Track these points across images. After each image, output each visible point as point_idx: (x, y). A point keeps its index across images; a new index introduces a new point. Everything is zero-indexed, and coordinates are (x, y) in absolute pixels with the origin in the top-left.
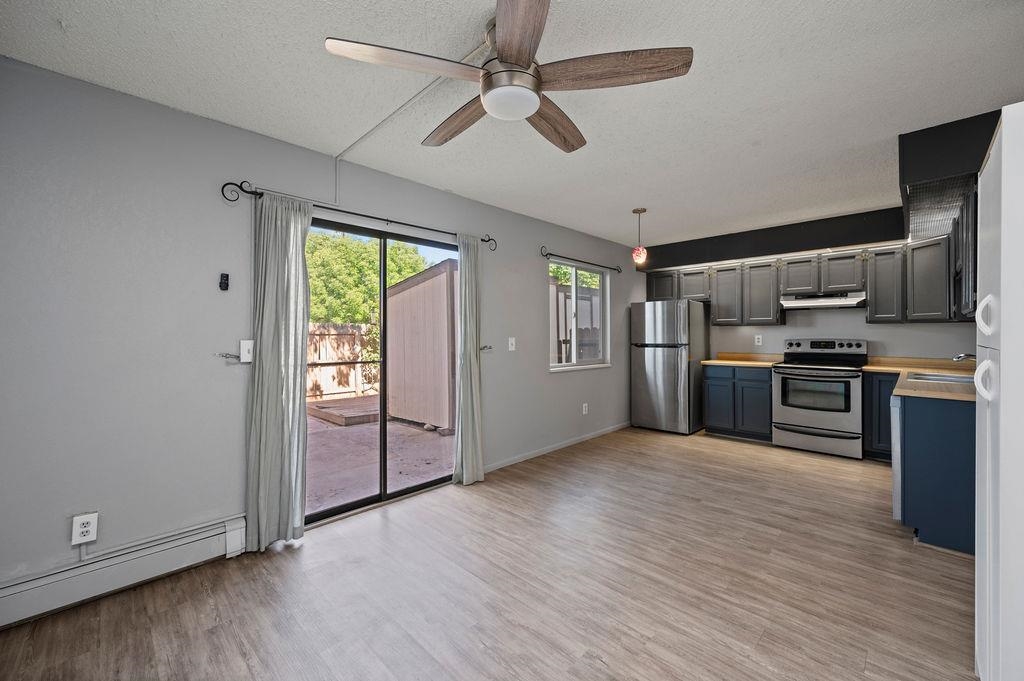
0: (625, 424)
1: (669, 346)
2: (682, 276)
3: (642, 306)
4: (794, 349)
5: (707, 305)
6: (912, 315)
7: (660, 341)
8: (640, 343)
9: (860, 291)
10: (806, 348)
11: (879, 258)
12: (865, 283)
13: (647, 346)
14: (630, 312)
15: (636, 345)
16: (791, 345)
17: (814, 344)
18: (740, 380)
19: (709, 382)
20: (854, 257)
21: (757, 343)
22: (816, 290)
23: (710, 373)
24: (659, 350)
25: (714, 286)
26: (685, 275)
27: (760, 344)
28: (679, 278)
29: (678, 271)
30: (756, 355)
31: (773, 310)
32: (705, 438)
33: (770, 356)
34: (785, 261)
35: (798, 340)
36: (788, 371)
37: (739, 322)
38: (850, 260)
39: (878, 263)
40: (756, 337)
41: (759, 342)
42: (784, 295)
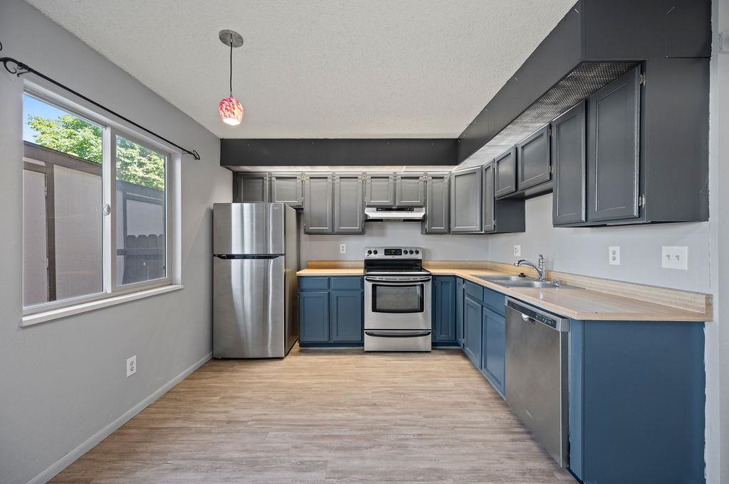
0: (205, 358)
1: (259, 257)
2: (274, 179)
3: (228, 206)
4: (373, 256)
5: (299, 211)
6: (453, 228)
7: (247, 252)
8: (225, 253)
9: (421, 207)
10: (381, 255)
11: (434, 180)
12: (425, 200)
13: (232, 257)
14: (212, 214)
15: (220, 256)
16: (370, 252)
17: (387, 252)
18: (334, 290)
19: (304, 294)
20: (418, 178)
21: (341, 252)
22: (392, 204)
23: (305, 285)
24: (247, 261)
25: (307, 192)
26: (277, 178)
27: (344, 252)
28: (270, 181)
29: (270, 173)
30: (341, 263)
31: (359, 220)
32: (301, 357)
33: (352, 263)
34: (369, 175)
35: (375, 248)
36: (377, 278)
37: (330, 231)
38: (416, 181)
39: (434, 185)
40: (341, 245)
41: (343, 250)
42: (368, 206)
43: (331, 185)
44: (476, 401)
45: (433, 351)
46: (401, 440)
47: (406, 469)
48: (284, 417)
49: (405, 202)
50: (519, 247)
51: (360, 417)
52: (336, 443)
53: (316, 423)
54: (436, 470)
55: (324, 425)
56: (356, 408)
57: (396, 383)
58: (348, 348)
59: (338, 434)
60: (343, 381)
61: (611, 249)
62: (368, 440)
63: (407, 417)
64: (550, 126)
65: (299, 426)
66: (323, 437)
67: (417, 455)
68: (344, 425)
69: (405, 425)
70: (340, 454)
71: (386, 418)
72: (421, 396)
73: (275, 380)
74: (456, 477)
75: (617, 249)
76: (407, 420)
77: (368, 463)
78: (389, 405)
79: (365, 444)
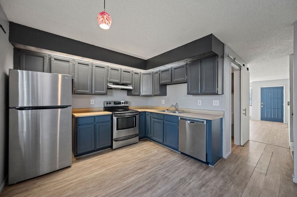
2: (52, 59)
4: (109, 105)
6: (142, 94)
9: (131, 84)
10: (112, 105)
11: (135, 74)
12: (132, 82)
16: (107, 103)
17: (115, 103)
18: (98, 123)
19: (80, 127)
20: (129, 72)
21: (91, 103)
22: (120, 82)
23: (80, 122)
25: (76, 71)
26: (55, 59)
27: (93, 103)
28: (50, 60)
30: (91, 109)
31: (105, 88)
32: (81, 162)
33: (97, 109)
34: (110, 67)
35: (110, 101)
36: (119, 115)
37: (90, 93)
38: (129, 73)
39: (135, 76)
40: (91, 100)
41: (92, 103)
42: (109, 82)
43: (91, 69)
44: (168, 154)
45: (139, 142)
46: (163, 176)
47: (175, 183)
48: (108, 192)
49: (125, 82)
50: (164, 101)
51: (141, 175)
52: (144, 189)
53: (127, 186)
54: (182, 179)
55: (131, 185)
56: (136, 172)
57: (139, 157)
58: (103, 150)
59: (140, 185)
60: (117, 165)
61: (199, 101)
62: (154, 181)
63: (156, 167)
64: (186, 64)
65: (120, 192)
66: (137, 190)
67: (172, 178)
68: (139, 181)
69: (159, 170)
70: (150, 192)
71: (150, 171)
72: (152, 158)
73: (80, 178)
74: (188, 178)
75: (200, 101)
76: (157, 168)
77: (163, 188)
78: (146, 166)
79: (155, 183)
